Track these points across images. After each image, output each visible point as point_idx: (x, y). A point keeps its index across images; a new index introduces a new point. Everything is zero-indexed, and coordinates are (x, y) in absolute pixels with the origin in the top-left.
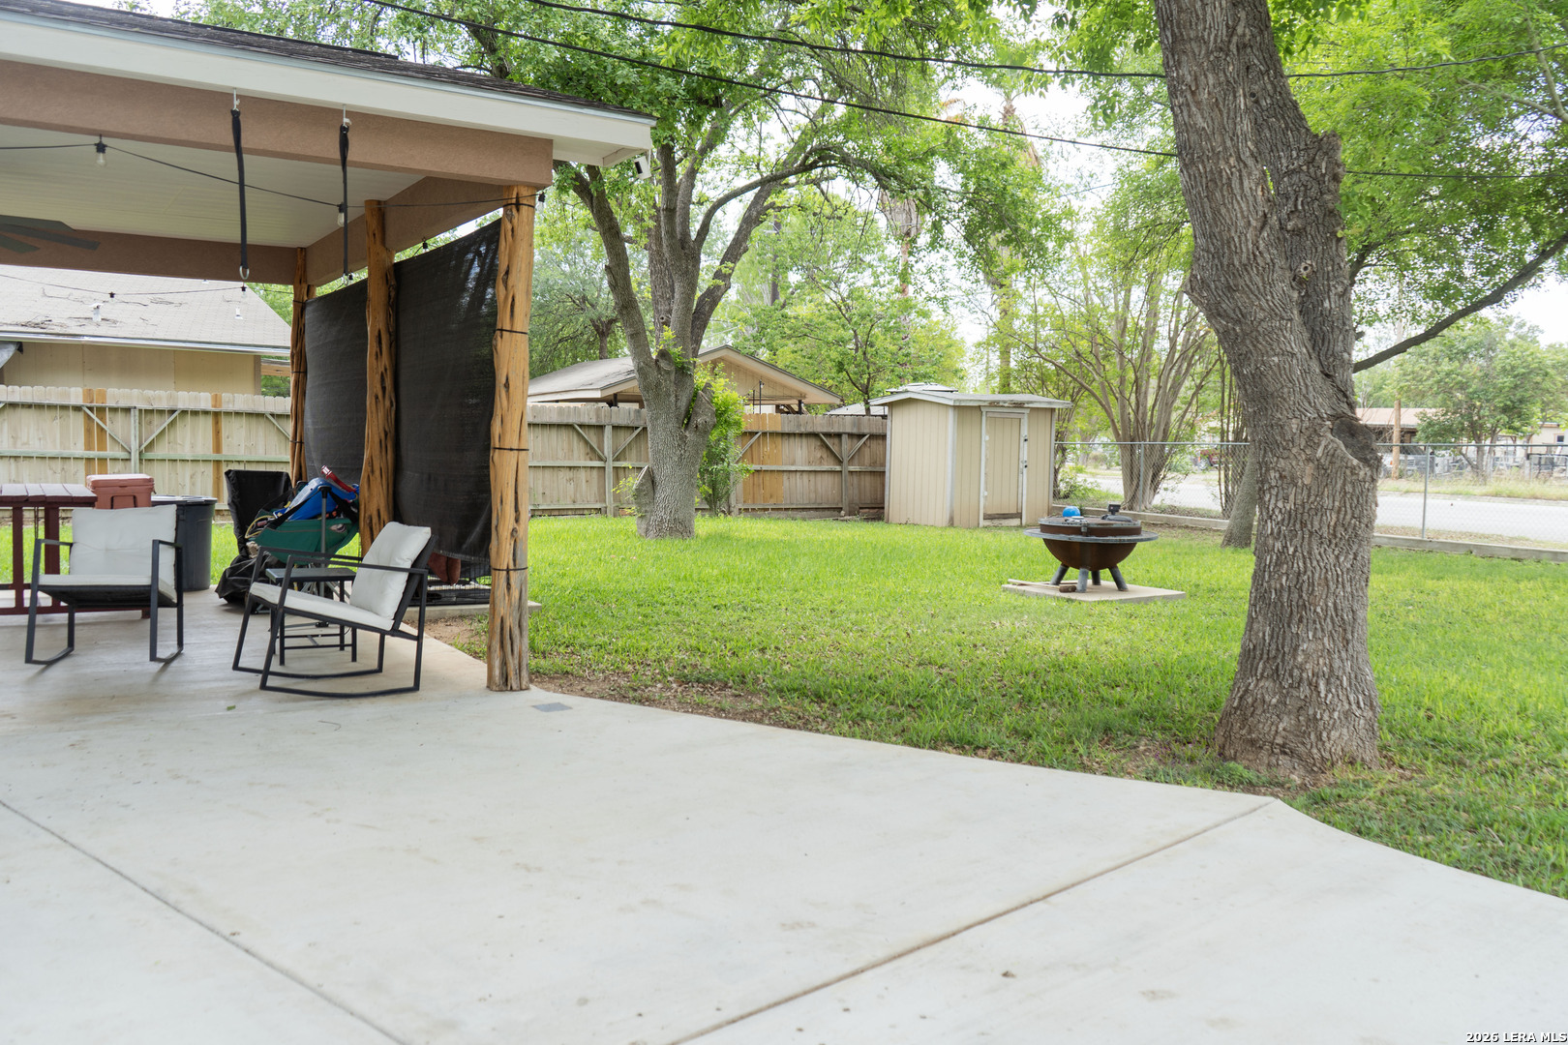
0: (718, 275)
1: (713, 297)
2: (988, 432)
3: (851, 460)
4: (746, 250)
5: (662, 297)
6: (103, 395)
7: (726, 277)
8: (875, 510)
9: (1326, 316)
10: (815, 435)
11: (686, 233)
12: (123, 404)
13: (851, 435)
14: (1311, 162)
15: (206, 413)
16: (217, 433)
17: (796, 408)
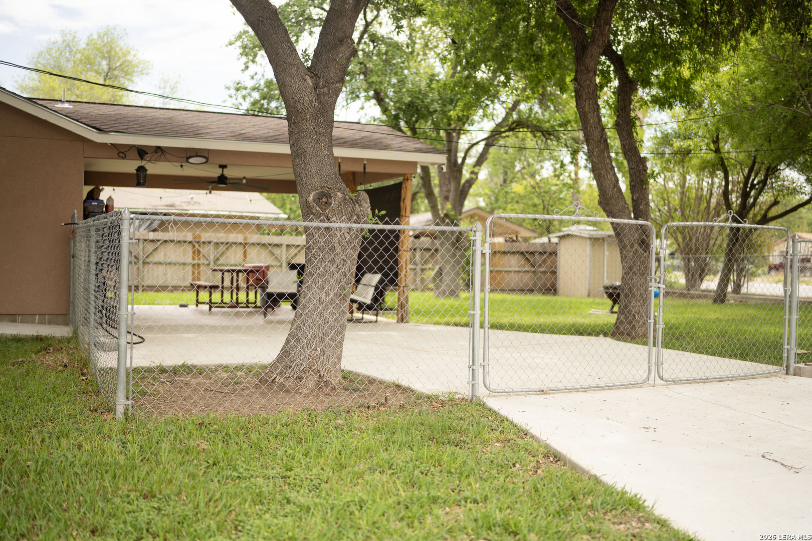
0: (472, 173)
1: (470, 183)
2: (608, 251)
3: (540, 266)
4: (486, 159)
5: (444, 184)
6: (199, 236)
7: (476, 174)
8: (552, 289)
9: (641, 211)
10: (522, 253)
11: (456, 160)
12: (208, 240)
13: (540, 253)
14: (637, 166)
15: (241, 244)
16: (245, 252)
17: (515, 238)
